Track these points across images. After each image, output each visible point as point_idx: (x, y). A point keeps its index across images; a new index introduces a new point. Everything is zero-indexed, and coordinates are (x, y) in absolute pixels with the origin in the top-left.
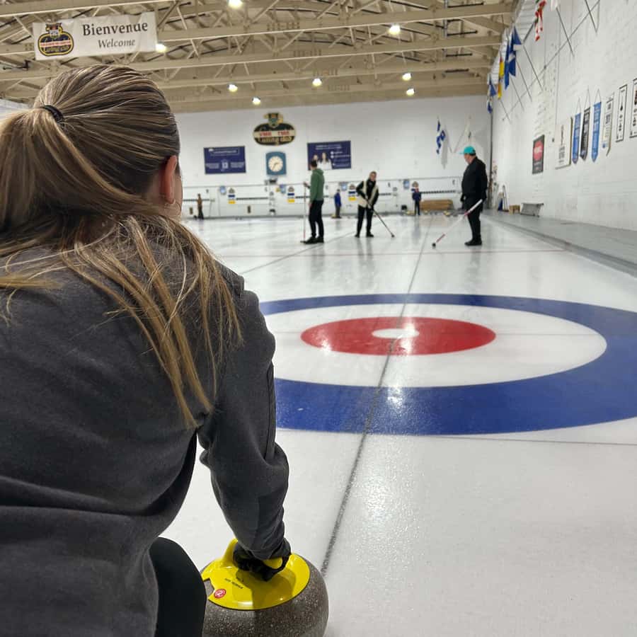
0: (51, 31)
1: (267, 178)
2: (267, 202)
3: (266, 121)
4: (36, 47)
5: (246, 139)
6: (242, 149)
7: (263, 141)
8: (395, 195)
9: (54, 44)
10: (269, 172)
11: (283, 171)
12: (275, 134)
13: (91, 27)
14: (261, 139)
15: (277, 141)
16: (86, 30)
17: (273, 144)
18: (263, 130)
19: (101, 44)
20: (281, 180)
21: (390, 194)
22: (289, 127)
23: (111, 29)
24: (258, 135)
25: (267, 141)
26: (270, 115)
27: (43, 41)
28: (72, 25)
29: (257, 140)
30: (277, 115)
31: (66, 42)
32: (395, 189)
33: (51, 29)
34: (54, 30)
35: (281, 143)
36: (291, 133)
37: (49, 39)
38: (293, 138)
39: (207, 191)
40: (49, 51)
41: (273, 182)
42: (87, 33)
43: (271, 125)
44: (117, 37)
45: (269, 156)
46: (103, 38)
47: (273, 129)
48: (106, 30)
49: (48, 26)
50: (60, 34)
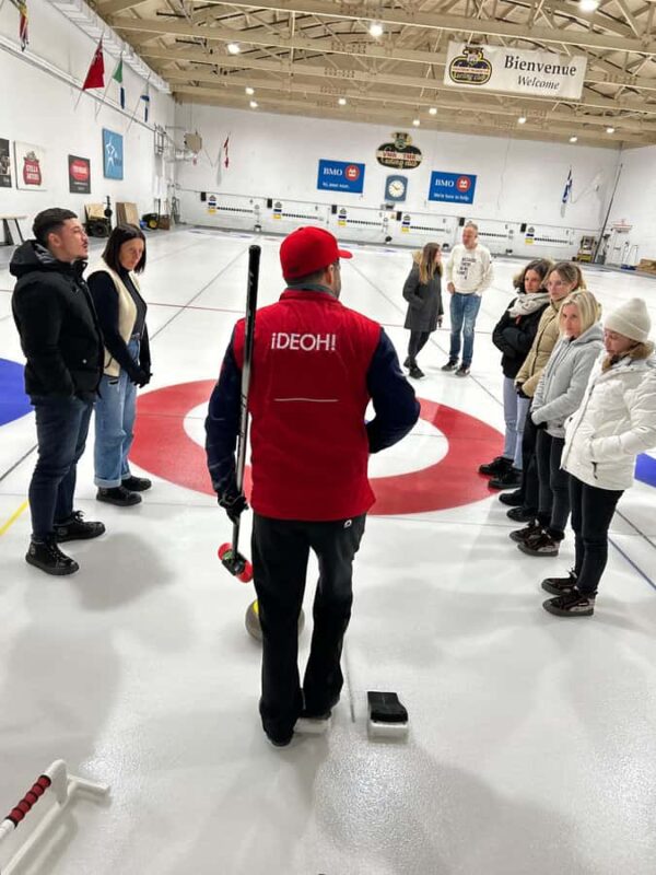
0: (470, 55)
1: (385, 202)
2: (381, 228)
3: (392, 140)
4: (447, 70)
5: (368, 157)
6: (361, 168)
7: (387, 162)
8: (510, 237)
9: (470, 70)
10: (388, 196)
11: (402, 198)
12: (400, 156)
13: (515, 59)
14: (385, 159)
15: (401, 164)
16: (509, 62)
17: (396, 166)
18: (388, 150)
19: (521, 80)
20: (398, 207)
21: (505, 236)
22: (417, 151)
23: (536, 66)
24: (381, 154)
25: (391, 162)
26: (398, 135)
27: (456, 64)
28: (495, 53)
29: (379, 159)
30: (406, 135)
31: (483, 71)
32: (511, 232)
33: (471, 52)
34: (473, 55)
35: (405, 167)
36: (417, 157)
37: (465, 64)
38: (418, 163)
39: (316, 208)
40: (461, 78)
41: (390, 207)
42: (509, 64)
43: (397, 146)
44: (542, 76)
45: (390, 179)
46: (525, 74)
47: (398, 151)
48: (531, 66)
49: (467, 49)
50: (478, 60)
